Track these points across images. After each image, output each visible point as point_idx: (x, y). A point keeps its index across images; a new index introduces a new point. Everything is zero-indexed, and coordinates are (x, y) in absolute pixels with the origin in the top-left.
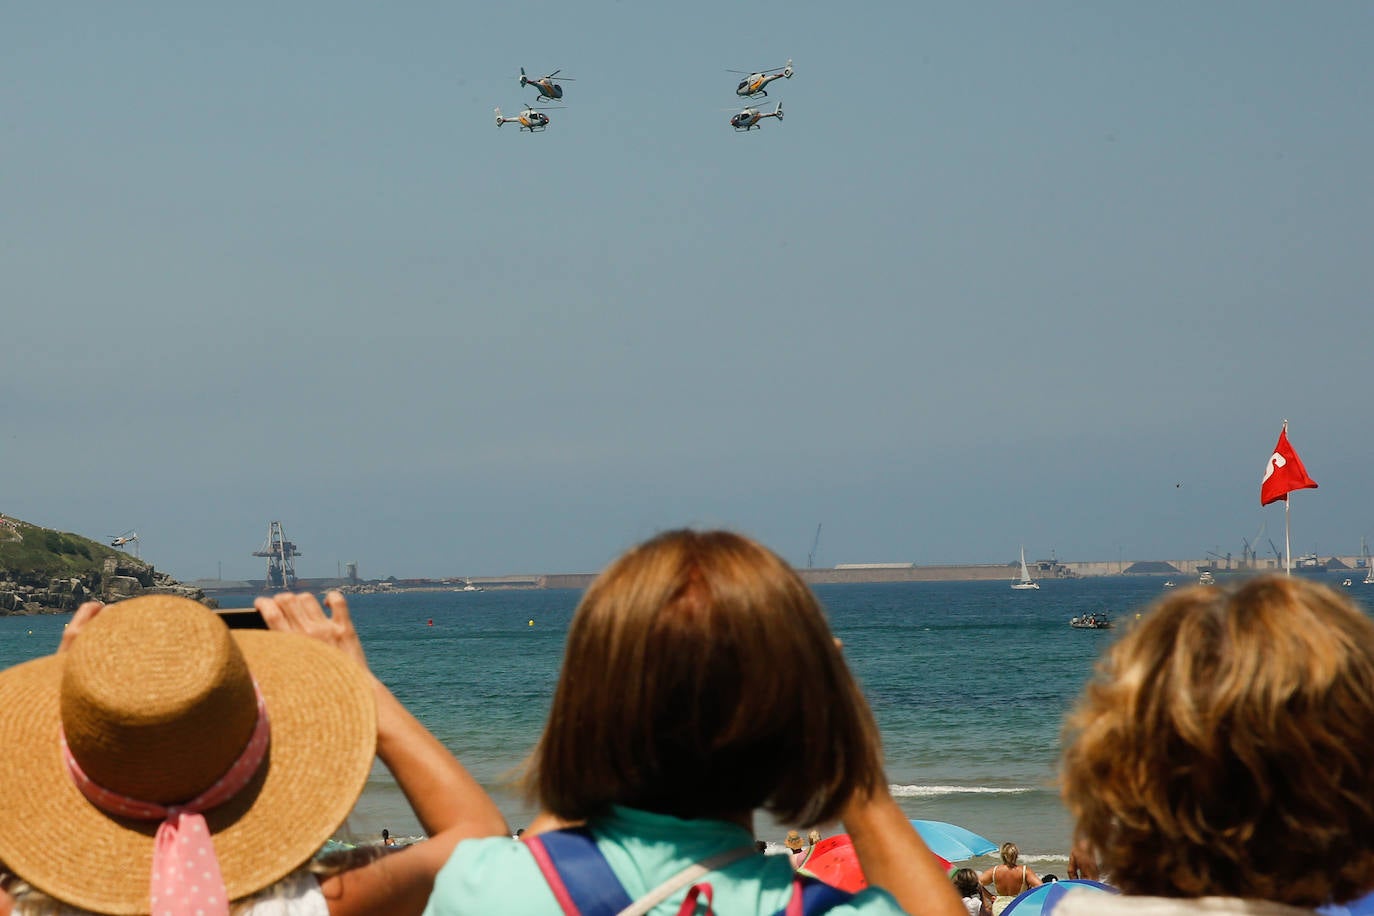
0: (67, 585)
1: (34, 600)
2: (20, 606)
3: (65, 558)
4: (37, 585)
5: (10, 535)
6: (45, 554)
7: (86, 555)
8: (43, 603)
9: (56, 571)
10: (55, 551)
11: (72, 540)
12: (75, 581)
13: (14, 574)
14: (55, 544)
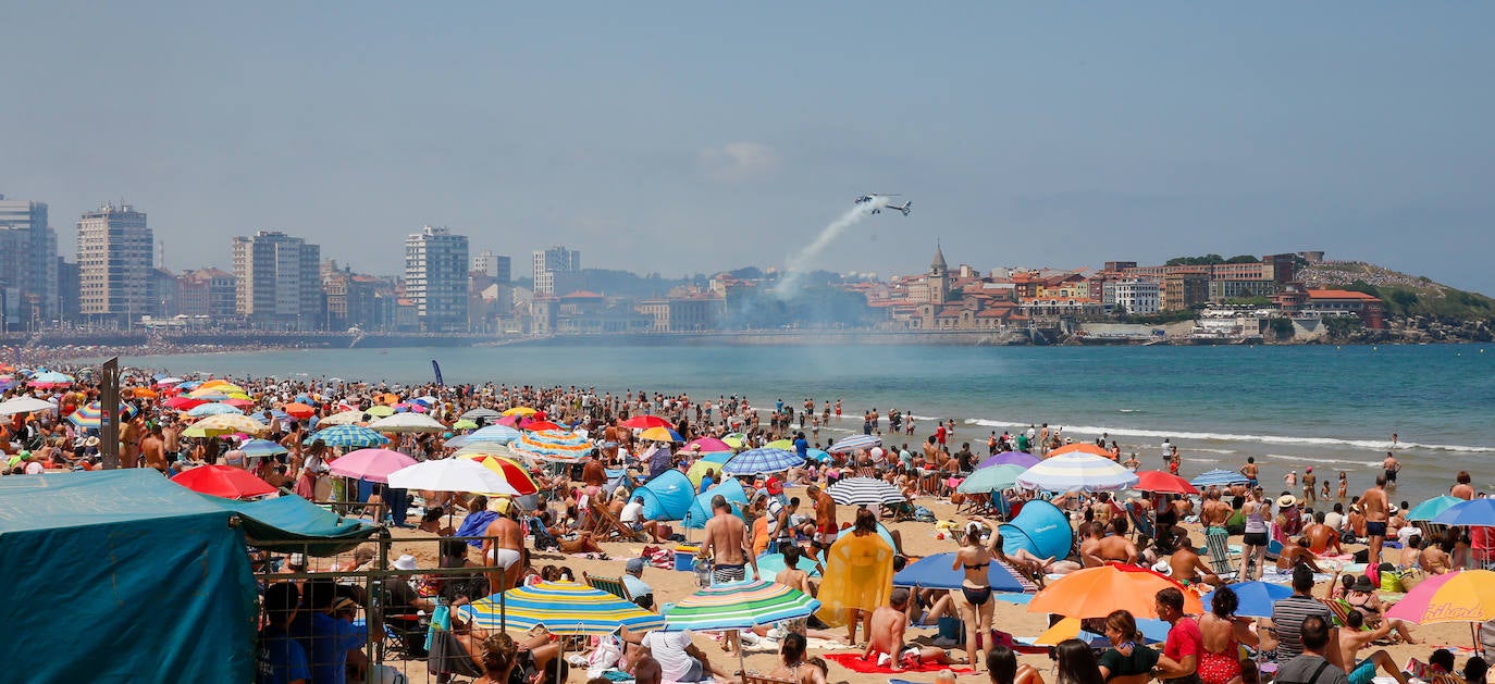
0: (1475, 325)
1: (1452, 334)
2: (1444, 338)
3: (1473, 308)
4: (1455, 325)
5: (1438, 294)
6: (1460, 306)
7: (1487, 307)
8: (1459, 336)
9: (1466, 317)
10: (1466, 303)
11: (1479, 298)
12: (1479, 323)
13: (1440, 318)
14: (1466, 299)
